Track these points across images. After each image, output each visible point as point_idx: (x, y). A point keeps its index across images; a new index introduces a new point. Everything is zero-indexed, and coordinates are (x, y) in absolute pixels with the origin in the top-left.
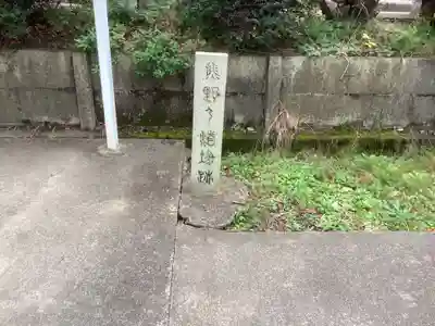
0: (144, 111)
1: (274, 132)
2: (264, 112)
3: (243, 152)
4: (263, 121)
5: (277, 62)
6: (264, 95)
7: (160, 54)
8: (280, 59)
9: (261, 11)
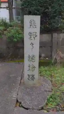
0: (11, 54)
1: (56, 59)
2: (52, 52)
3: (46, 66)
4: (51, 56)
5: (55, 35)
6: (51, 47)
7: (15, 34)
8: (56, 34)
9: (50, 18)
